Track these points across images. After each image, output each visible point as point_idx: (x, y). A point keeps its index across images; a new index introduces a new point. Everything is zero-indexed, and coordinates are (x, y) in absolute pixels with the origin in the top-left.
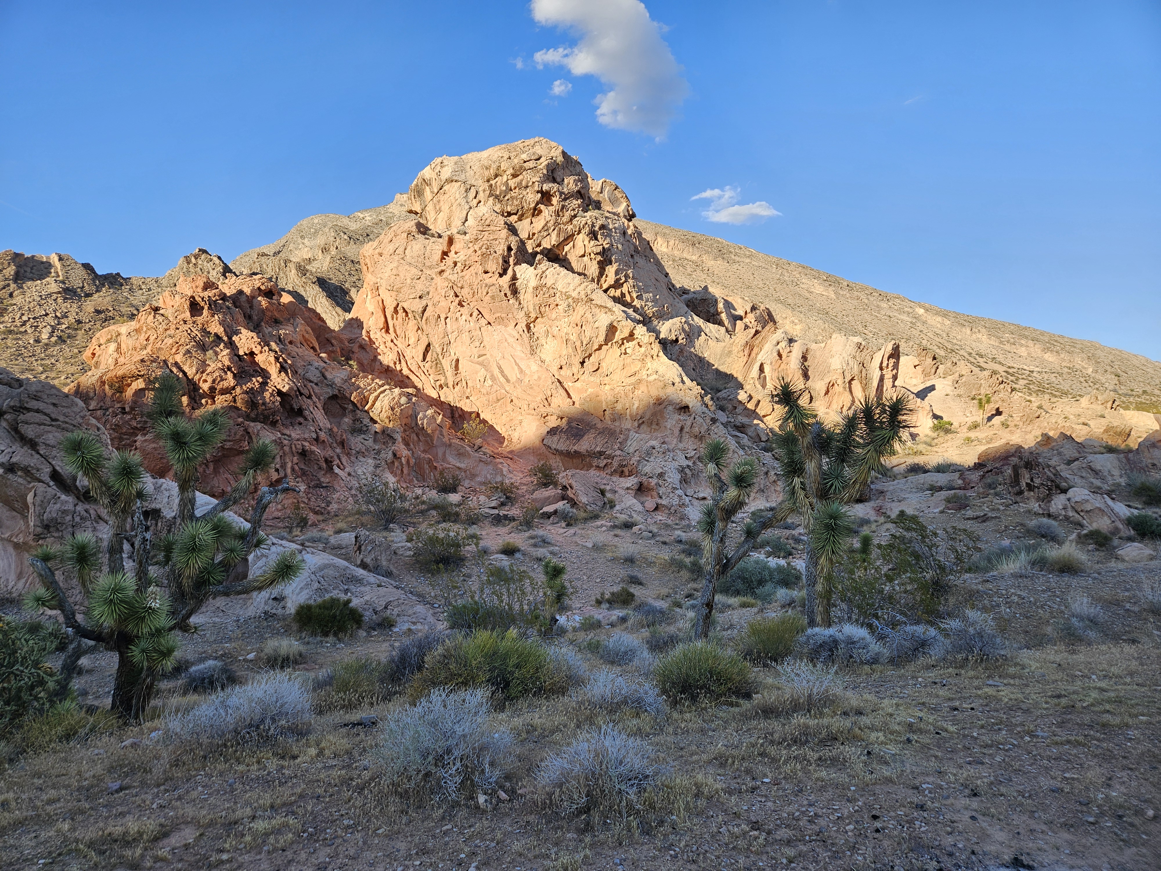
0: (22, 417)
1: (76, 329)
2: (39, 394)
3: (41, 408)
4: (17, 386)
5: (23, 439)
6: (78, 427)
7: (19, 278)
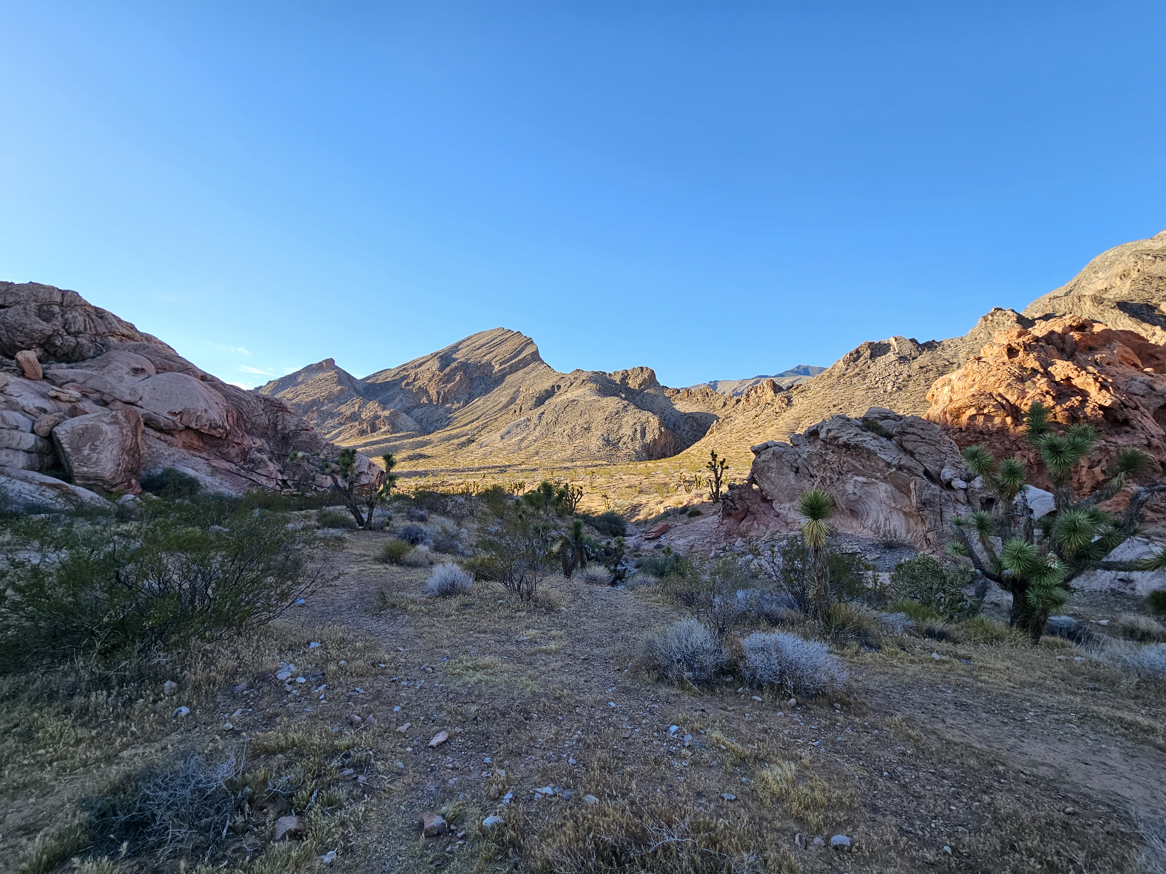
0: (904, 438)
1: (908, 381)
2: (913, 423)
3: (915, 432)
4: (899, 420)
5: (905, 451)
6: (938, 442)
7: (872, 356)
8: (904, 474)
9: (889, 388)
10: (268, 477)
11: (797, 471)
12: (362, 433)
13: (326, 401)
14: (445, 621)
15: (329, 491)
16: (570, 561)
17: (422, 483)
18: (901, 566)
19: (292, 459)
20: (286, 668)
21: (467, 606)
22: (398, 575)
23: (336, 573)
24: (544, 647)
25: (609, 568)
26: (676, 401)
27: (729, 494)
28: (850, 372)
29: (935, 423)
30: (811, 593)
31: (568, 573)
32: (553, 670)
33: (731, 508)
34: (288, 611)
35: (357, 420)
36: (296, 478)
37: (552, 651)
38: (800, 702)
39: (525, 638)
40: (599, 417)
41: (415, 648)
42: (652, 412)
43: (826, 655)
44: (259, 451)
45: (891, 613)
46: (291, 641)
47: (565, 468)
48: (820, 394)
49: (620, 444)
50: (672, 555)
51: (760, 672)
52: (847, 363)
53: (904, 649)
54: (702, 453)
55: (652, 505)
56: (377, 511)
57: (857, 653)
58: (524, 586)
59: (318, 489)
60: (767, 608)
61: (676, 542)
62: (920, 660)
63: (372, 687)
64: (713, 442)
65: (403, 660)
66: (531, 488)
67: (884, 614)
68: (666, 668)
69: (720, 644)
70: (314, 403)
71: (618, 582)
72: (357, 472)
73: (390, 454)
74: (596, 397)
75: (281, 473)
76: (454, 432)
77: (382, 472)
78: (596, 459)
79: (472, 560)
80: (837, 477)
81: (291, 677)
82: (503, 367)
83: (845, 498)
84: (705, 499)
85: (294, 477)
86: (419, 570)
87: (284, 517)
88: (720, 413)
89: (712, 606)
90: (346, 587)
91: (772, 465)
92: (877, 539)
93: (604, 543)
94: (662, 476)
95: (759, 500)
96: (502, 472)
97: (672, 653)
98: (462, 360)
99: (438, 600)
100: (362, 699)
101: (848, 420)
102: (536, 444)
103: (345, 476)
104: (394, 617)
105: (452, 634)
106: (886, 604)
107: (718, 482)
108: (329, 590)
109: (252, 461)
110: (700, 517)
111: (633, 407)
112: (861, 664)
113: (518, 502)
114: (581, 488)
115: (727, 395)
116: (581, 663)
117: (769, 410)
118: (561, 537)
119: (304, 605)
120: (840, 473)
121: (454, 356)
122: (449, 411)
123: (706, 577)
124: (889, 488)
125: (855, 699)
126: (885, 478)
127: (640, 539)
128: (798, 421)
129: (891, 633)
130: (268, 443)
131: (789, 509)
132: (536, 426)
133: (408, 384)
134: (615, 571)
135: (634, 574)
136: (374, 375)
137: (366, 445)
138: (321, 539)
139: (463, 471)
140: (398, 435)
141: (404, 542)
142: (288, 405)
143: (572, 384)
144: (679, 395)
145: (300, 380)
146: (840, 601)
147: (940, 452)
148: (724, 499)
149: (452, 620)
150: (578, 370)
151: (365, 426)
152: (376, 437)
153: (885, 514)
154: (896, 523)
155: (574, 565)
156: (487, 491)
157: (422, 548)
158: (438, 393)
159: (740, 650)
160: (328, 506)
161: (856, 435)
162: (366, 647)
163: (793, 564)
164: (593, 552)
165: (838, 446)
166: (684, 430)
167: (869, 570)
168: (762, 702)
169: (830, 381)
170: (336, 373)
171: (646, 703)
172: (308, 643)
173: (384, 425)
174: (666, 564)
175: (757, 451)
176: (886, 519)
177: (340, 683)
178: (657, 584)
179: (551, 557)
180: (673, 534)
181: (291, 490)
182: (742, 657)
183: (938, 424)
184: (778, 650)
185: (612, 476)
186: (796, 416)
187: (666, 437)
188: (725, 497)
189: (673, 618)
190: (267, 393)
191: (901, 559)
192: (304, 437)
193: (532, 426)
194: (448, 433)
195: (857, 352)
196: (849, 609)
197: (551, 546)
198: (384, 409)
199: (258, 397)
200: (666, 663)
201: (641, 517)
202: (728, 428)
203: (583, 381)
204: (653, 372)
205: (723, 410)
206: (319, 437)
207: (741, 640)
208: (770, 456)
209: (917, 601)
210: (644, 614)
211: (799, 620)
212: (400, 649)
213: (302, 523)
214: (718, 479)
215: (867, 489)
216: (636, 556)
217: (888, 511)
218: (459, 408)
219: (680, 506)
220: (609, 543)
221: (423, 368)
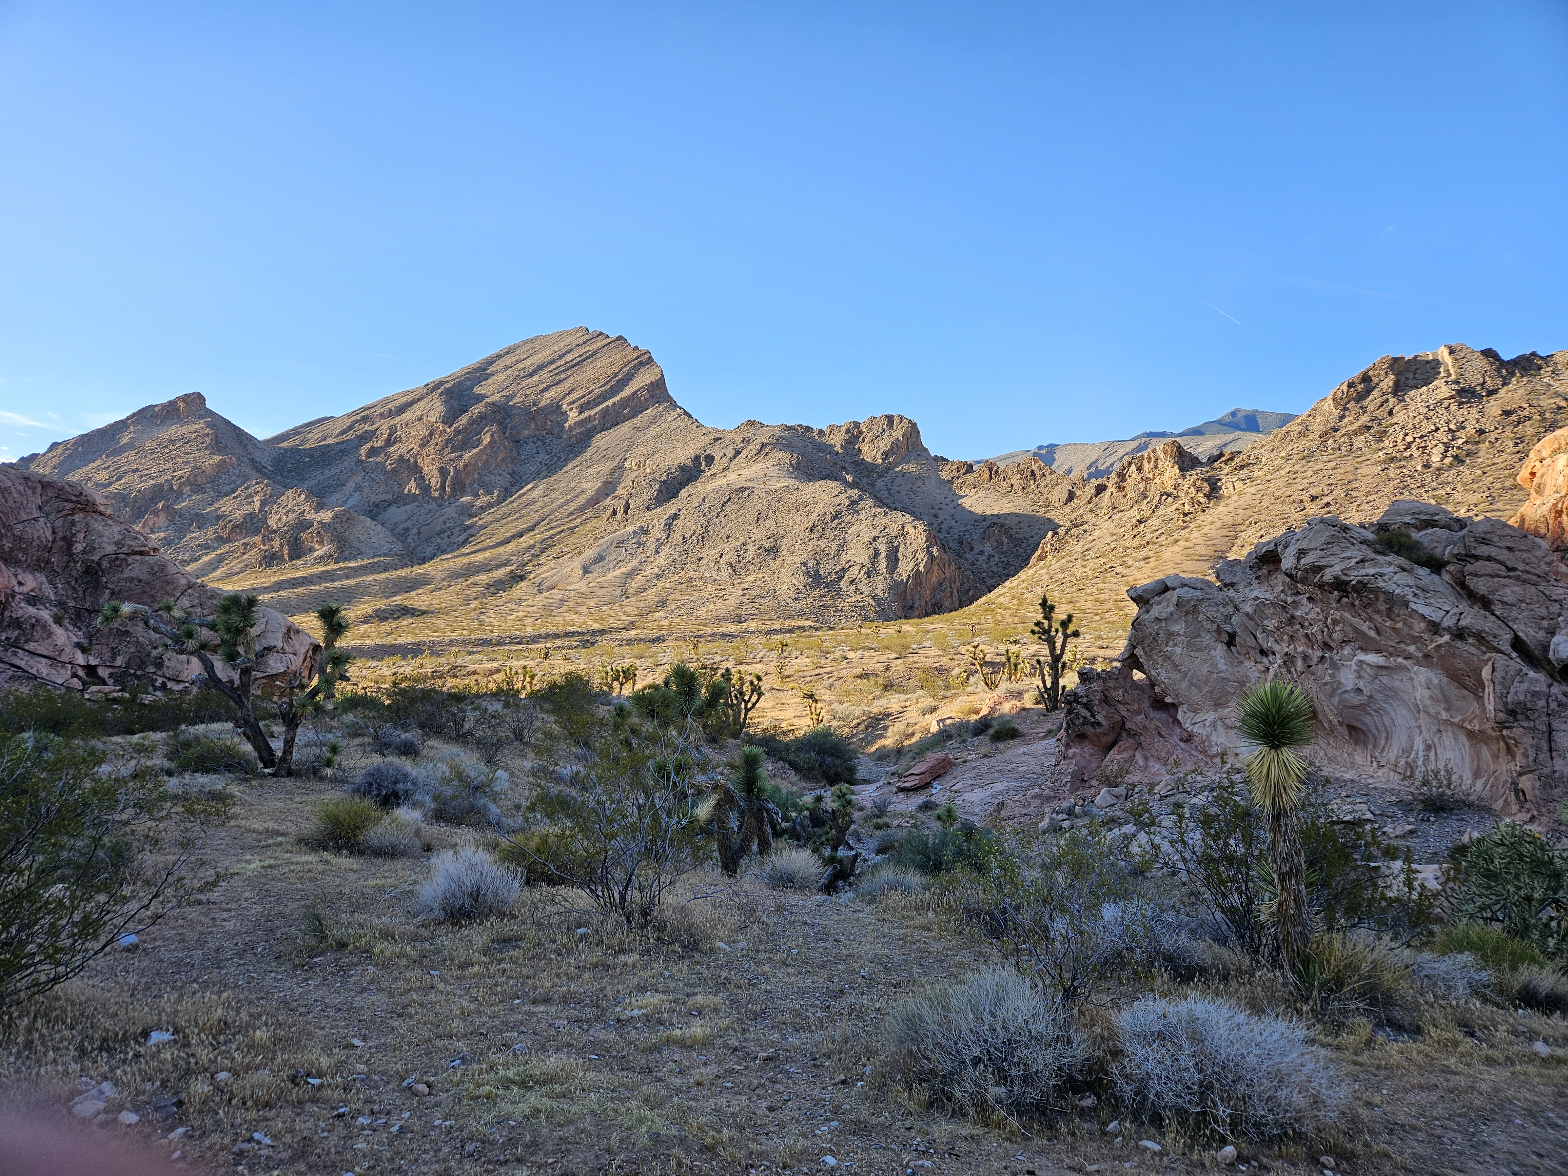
0: (1469, 568)
1: (1478, 443)
2: (1488, 536)
3: (1493, 554)
4: (1457, 528)
5: (1472, 596)
6: (1544, 577)
7: (1399, 389)
8: (1468, 648)
9: (1436, 458)
10: (54, 660)
11: (1231, 641)
12: (271, 559)
13: (187, 489)
14: (458, 978)
15: (195, 690)
16: (736, 839)
17: (408, 670)
18: (1462, 850)
19: (107, 619)
20: (94, 1092)
21: (506, 941)
22: (352, 877)
23: (209, 874)
24: (678, 1032)
25: (821, 857)
26: (965, 491)
27: (1081, 692)
28: (1350, 424)
29: (1537, 534)
30: (1265, 911)
31: (730, 866)
32: (699, 1084)
33: (1085, 722)
34: (100, 962)
35: (257, 532)
36: (119, 661)
37: (695, 1042)
38: (1245, 1152)
39: (636, 1012)
40: (798, 523)
41: (390, 1039)
42: (912, 513)
43: (1302, 1048)
44: (33, 600)
45: (1443, 954)
46: (106, 1030)
47: (724, 635)
48: (1283, 472)
49: (843, 584)
50: (957, 825)
51: (1155, 1086)
52: (1342, 404)
53: (1472, 1034)
54: (1021, 602)
55: (912, 715)
56: (304, 734)
57: (1369, 1043)
58: (633, 895)
59: (169, 685)
60: (1168, 942)
61: (967, 796)
62: (1507, 1058)
63: (291, 1131)
64: (1046, 577)
65: (361, 1067)
66: (649, 680)
67: (1427, 955)
68: (948, 1078)
69: (1067, 1024)
70: (158, 493)
71: (840, 883)
72: (258, 648)
73: (334, 606)
74: (790, 482)
75: (84, 650)
76: (479, 558)
77: (316, 648)
78: (790, 617)
79: (519, 838)
80: (1319, 653)
81: (106, 1111)
82: (586, 414)
83: (1336, 700)
84: (1028, 701)
85: (114, 659)
86: (399, 865)
87: (92, 752)
88: (1061, 516)
89: (1047, 938)
90: (233, 906)
91: (1175, 628)
92: (1408, 790)
93: (808, 799)
94: (934, 652)
95: (1146, 704)
96: (586, 644)
97: (960, 1045)
98: (496, 398)
99: (442, 930)
100: (268, 1158)
101: (1345, 528)
102: (660, 585)
103: (231, 657)
104: (343, 971)
105: (473, 1006)
106: (1432, 933)
107: (1057, 665)
108: (193, 913)
109: (16, 623)
110: (1017, 741)
111: (870, 502)
112: (1378, 1068)
113: (621, 711)
114: (759, 679)
115: (1075, 475)
116: (761, 1069)
117: (1169, 509)
118: (716, 787)
119: (136, 947)
120: (1327, 646)
121: (477, 390)
122: (468, 511)
123: (1033, 874)
124: (1436, 677)
125: (1366, 1145)
126: (1427, 656)
127: (886, 789)
128: (1233, 530)
129: (1444, 998)
130: (51, 582)
131: (1213, 725)
132: (660, 544)
133: (373, 452)
134: (832, 860)
135: (875, 866)
136: (296, 431)
137: (279, 586)
138: (175, 797)
139: (499, 644)
140: (352, 564)
141: (367, 802)
142: (99, 498)
143: (737, 453)
144: (970, 477)
145: (125, 440)
146: (1330, 929)
147: (1549, 598)
148: (1069, 703)
149: (474, 976)
150: (751, 423)
151: (276, 544)
152: (302, 569)
153: (1426, 735)
154: (1449, 755)
155: (744, 849)
156: (553, 686)
157: (406, 814)
158: (443, 472)
159: (1111, 1038)
160: (193, 723)
161: (1363, 561)
162: (277, 1041)
163: (1226, 844)
164: (786, 818)
165: (1321, 586)
166: (982, 553)
167: (1394, 859)
168: (1161, 1154)
169: (1304, 443)
170: (208, 425)
171: (906, 1157)
172: (146, 1034)
173: (321, 542)
174: (943, 844)
175: (1141, 599)
176: (1428, 748)
177: (218, 1123)
178: (926, 888)
179: (693, 829)
180: (960, 779)
181: (106, 689)
182: (1117, 1053)
183: (1543, 537)
184: (1196, 1038)
185: (826, 653)
186: (1228, 520)
187: (942, 568)
188: (1073, 698)
189: (960, 965)
190: (48, 470)
191: (1461, 833)
192: (136, 569)
193: (651, 545)
194: (466, 560)
195: (1366, 378)
196: (1350, 946)
197: (694, 805)
198: (319, 507)
199: (26, 479)
200: (947, 1066)
201: (889, 741)
202: (1079, 548)
203: (763, 445)
204: (913, 426)
205: (1067, 509)
206: (172, 569)
207: (1113, 1015)
208: (1172, 608)
209: (1497, 927)
210: (897, 956)
211: (1239, 970)
212: (356, 1042)
213: (133, 762)
214: (1056, 659)
215: (1385, 680)
216: (878, 827)
217: (1434, 728)
218: (490, 506)
219: (974, 718)
220: (819, 799)
221: (407, 416)
